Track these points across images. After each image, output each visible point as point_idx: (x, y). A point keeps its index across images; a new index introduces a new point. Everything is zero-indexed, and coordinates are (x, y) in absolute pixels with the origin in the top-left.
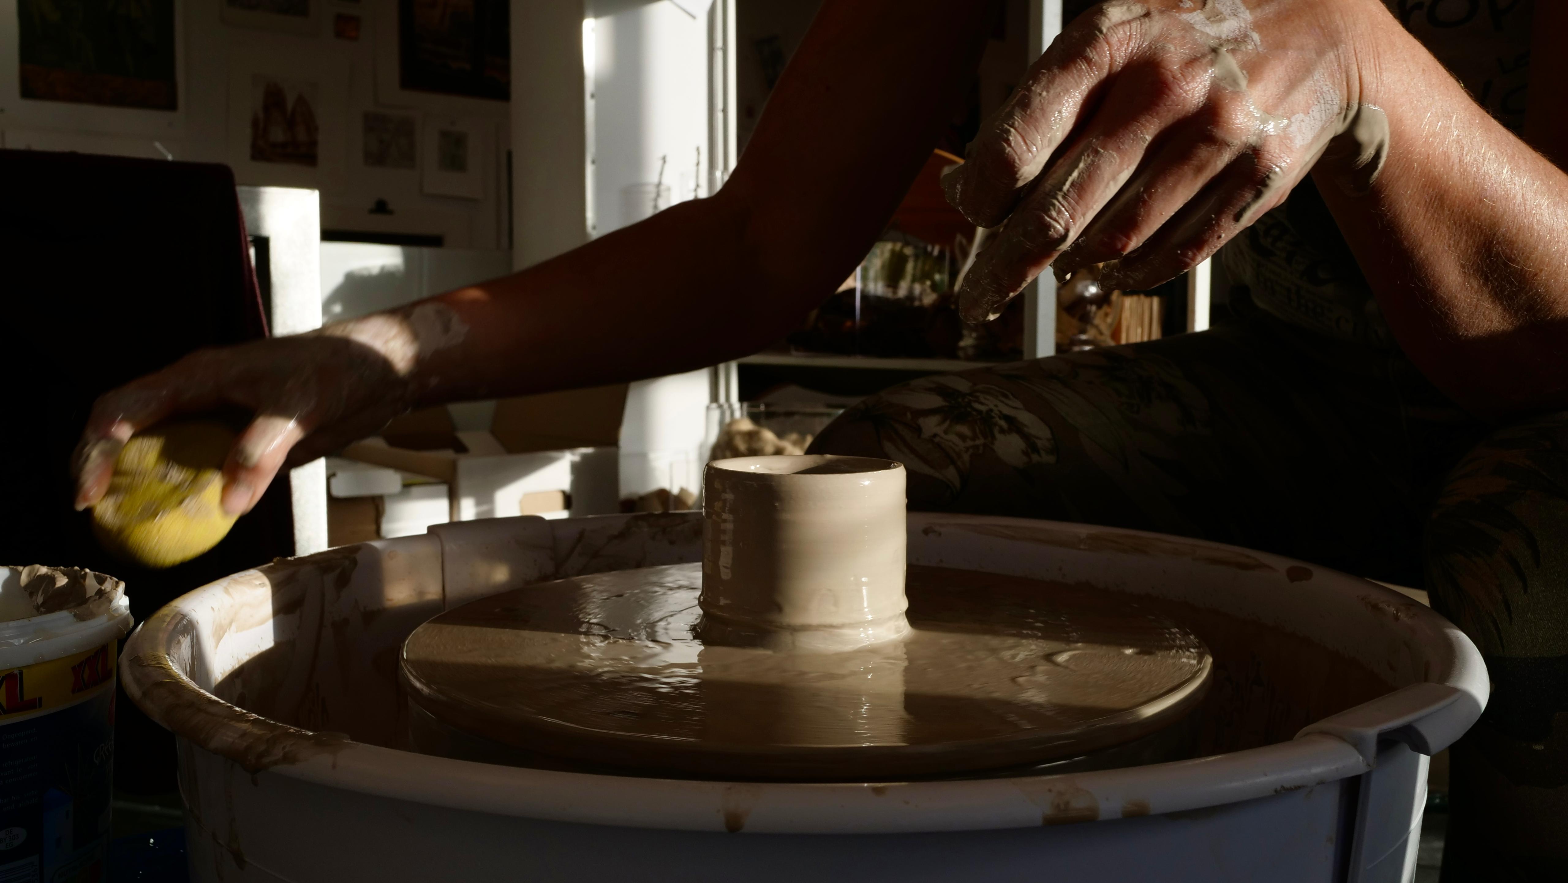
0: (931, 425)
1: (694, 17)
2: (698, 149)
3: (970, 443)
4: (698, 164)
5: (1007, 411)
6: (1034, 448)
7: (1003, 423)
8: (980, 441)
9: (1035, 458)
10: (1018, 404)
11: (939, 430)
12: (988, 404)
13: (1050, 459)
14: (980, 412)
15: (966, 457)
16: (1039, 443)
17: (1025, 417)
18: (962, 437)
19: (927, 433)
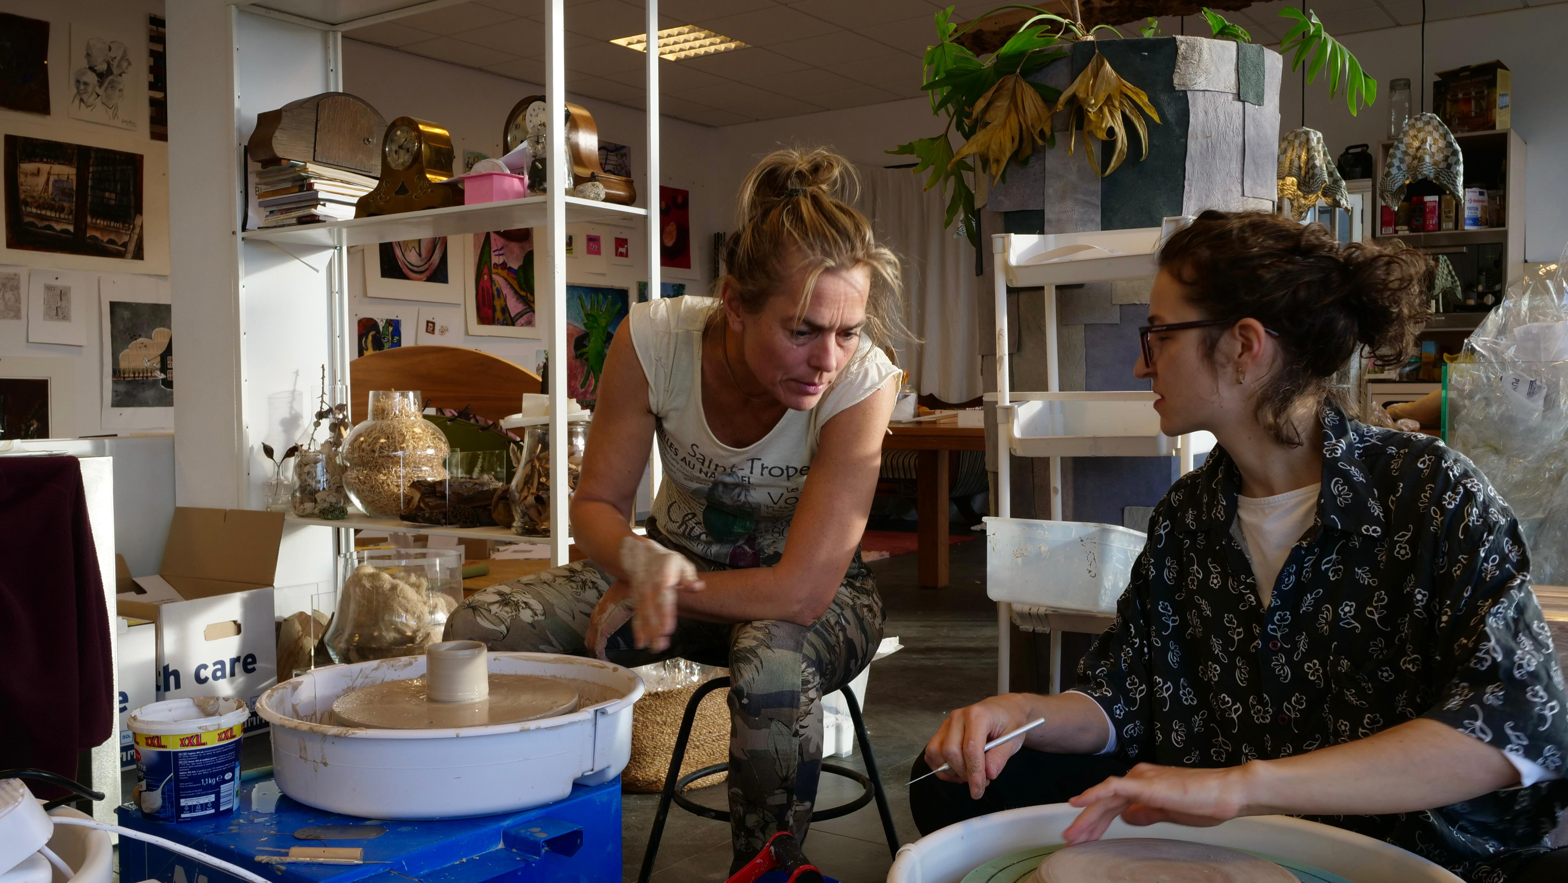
0: (494, 609)
1: (317, 271)
2: (323, 367)
3: (510, 615)
4: (323, 378)
5: (525, 600)
6: (536, 615)
7: (524, 605)
8: (514, 613)
9: (536, 618)
10: (529, 596)
11: (498, 611)
12: (518, 597)
13: (543, 618)
14: (514, 601)
15: (509, 620)
16: (538, 612)
17: (533, 602)
18: (507, 613)
19: (493, 612)
